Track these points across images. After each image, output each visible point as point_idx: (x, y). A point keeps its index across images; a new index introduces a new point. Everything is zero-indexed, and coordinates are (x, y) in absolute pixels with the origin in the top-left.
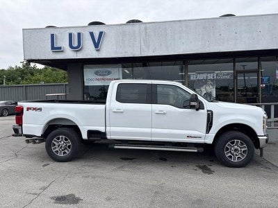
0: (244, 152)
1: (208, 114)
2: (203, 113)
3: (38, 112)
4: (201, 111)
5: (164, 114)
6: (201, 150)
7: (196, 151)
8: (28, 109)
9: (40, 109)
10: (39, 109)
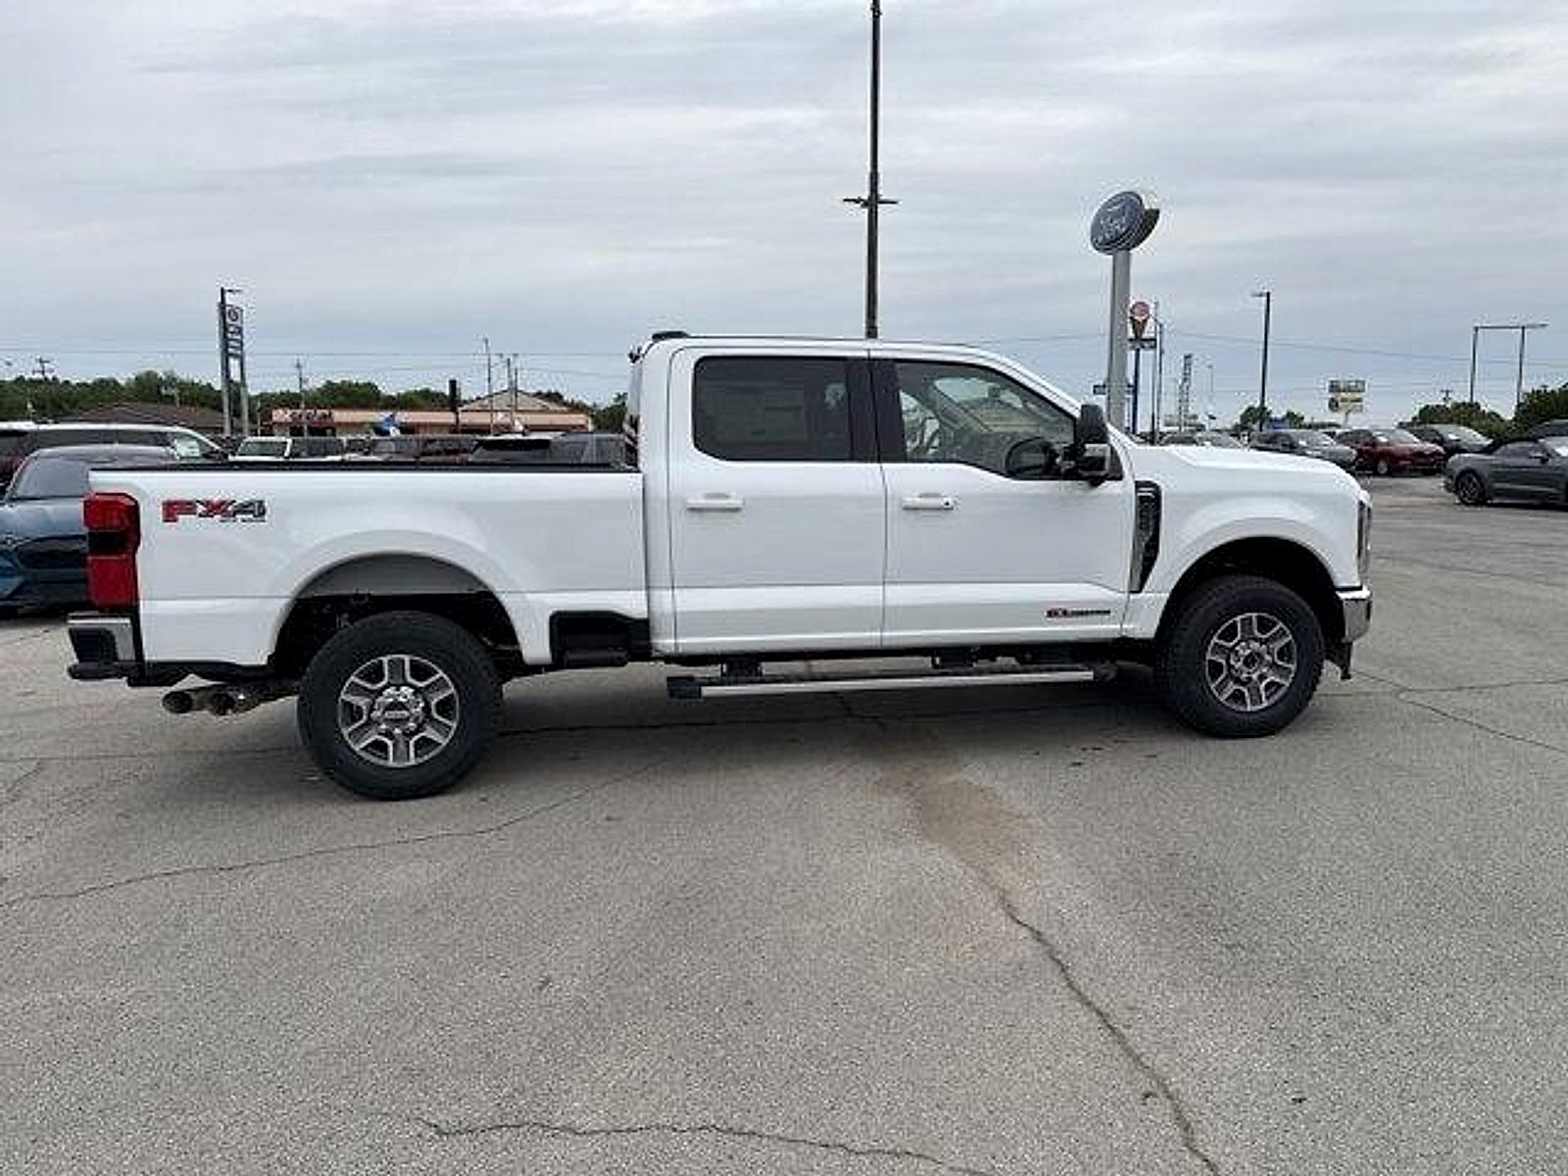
0: (1283, 654)
1: (1142, 500)
2: (1119, 494)
3: (239, 527)
4: (1109, 487)
5: (947, 508)
6: (1109, 670)
7: (1088, 675)
8: (173, 510)
9: (255, 510)
10: (244, 509)
